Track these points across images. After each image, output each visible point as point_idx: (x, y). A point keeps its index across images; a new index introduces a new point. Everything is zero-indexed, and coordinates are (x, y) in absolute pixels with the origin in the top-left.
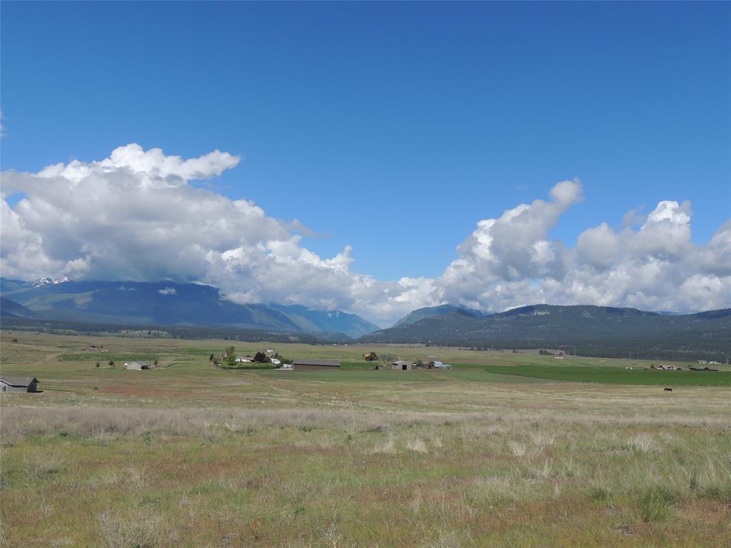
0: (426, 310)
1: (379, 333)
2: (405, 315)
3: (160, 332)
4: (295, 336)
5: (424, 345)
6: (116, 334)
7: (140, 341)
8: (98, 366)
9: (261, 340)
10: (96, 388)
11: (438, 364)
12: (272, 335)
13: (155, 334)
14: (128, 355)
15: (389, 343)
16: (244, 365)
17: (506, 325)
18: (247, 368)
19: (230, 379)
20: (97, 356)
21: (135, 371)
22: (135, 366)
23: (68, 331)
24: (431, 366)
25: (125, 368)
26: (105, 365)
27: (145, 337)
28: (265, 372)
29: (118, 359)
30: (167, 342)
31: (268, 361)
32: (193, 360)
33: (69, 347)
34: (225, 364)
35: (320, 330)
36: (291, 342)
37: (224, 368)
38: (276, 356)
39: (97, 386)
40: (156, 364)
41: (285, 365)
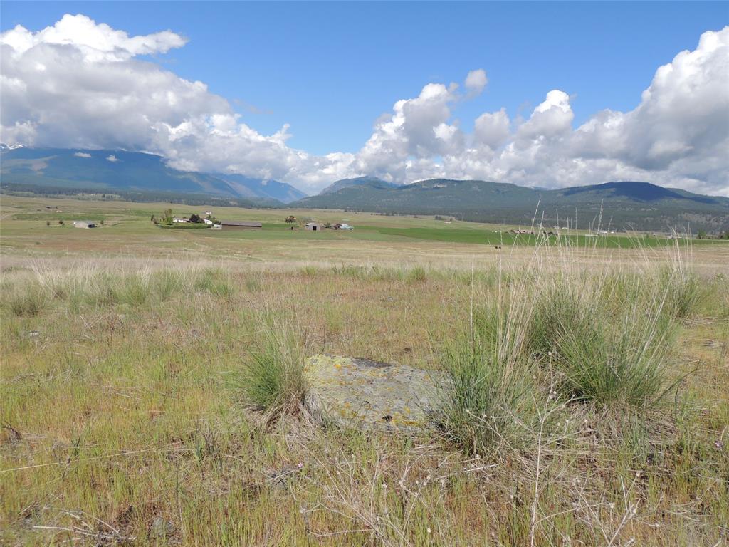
0: (347, 181)
1: (307, 200)
2: (329, 185)
3: (114, 196)
4: (234, 201)
5: (343, 210)
6: (72, 196)
7: (95, 203)
8: (48, 224)
9: (205, 204)
10: (38, 243)
11: (343, 226)
12: (213, 200)
13: (108, 198)
14: (77, 216)
15: (315, 208)
16: (180, 225)
17: (411, 195)
18: (182, 227)
19: (164, 236)
20: (49, 215)
21: (82, 230)
22: (83, 225)
23: (26, 193)
24: (337, 227)
25: (73, 227)
26: (55, 224)
27: (99, 200)
28: (197, 231)
29: (68, 219)
30: (119, 204)
31: (202, 222)
32: (138, 220)
33: (26, 207)
34: (164, 224)
35: (257, 196)
36: (231, 206)
37: (162, 227)
38: (209, 218)
39: (38, 241)
40: (102, 223)
41: (215, 226)
